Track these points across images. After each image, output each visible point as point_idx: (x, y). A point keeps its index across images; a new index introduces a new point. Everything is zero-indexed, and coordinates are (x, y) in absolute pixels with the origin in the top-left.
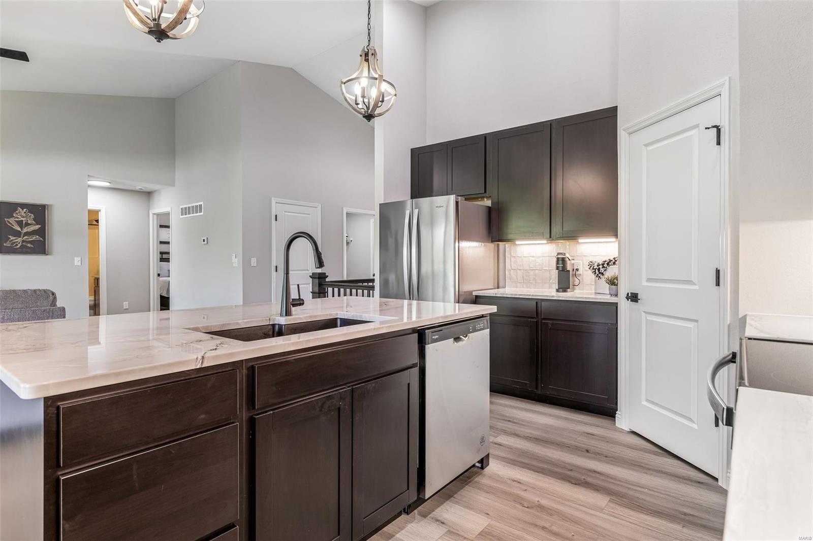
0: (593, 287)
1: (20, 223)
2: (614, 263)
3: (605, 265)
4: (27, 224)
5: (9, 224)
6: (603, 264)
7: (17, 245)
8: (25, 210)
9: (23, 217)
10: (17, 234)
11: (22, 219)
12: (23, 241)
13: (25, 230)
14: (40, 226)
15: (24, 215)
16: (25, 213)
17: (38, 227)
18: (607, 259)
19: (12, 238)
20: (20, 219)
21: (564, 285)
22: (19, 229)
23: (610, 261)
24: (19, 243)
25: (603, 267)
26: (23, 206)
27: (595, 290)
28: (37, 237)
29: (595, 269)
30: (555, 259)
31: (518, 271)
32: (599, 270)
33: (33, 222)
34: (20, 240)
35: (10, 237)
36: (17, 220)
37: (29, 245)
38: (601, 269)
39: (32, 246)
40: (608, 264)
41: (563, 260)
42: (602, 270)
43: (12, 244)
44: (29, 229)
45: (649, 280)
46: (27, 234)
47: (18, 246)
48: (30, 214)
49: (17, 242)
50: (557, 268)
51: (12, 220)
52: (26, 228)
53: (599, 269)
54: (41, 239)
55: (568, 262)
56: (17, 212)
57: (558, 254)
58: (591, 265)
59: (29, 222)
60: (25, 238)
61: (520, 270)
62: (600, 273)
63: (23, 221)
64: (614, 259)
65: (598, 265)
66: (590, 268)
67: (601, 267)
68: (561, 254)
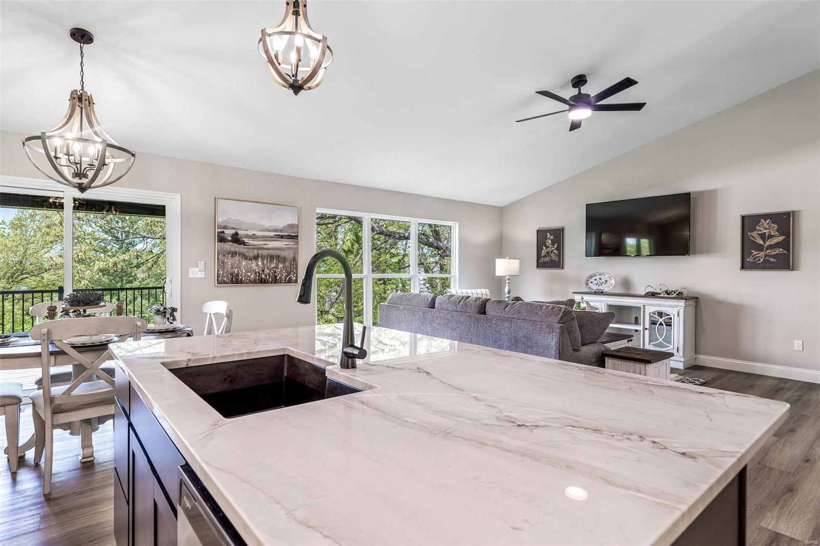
1: (763, 236)
4: (770, 237)
5: (752, 238)
7: (759, 260)
8: (768, 221)
9: (766, 229)
10: (760, 248)
11: (765, 231)
12: (766, 256)
13: (768, 243)
14: (784, 237)
15: (767, 227)
16: (768, 224)
17: (781, 238)
19: (755, 253)
20: (762, 232)
22: (762, 242)
24: (761, 258)
26: (766, 216)
28: (781, 250)
33: (777, 233)
34: (762, 254)
35: (753, 251)
36: (760, 232)
37: (772, 260)
39: (775, 260)
43: (755, 259)
44: (772, 242)
46: (770, 247)
47: (761, 261)
48: (773, 225)
49: (760, 256)
51: (755, 234)
52: (769, 240)
54: (785, 252)
56: (760, 224)
59: (772, 234)
60: (768, 251)
63: (766, 233)
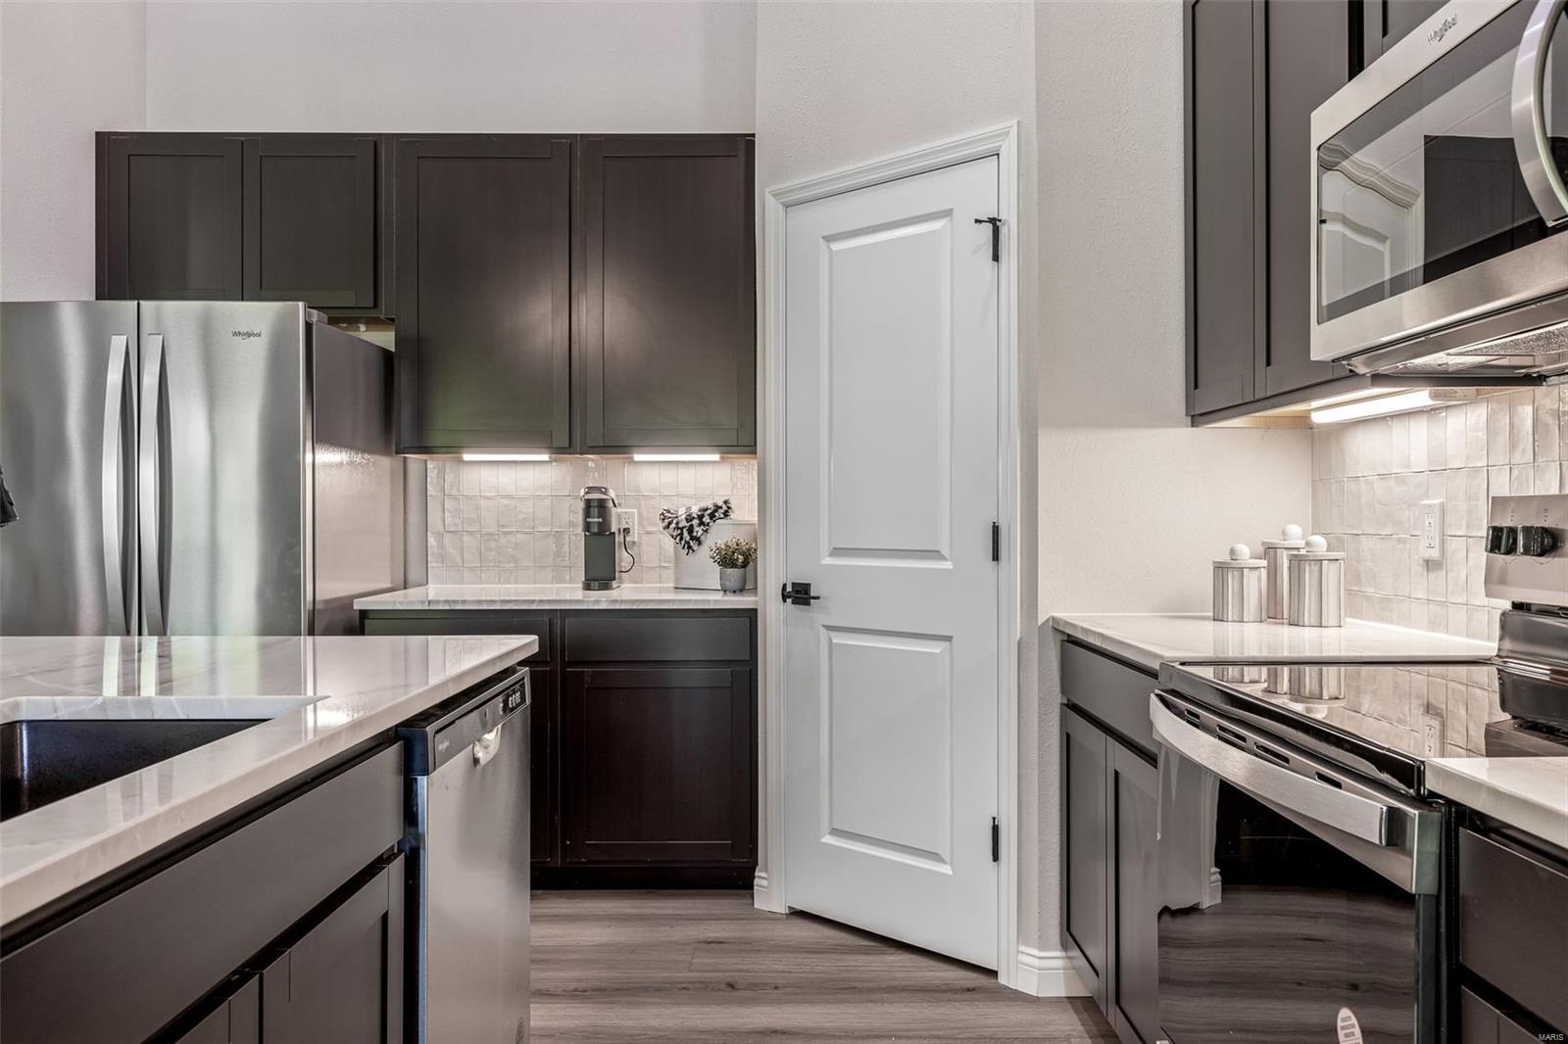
0: (670, 574)
2: (726, 514)
3: (706, 519)
6: (700, 517)
18: (709, 504)
21: (601, 572)
23: (717, 508)
25: (702, 523)
27: (677, 580)
29: (682, 529)
30: (582, 505)
31: (466, 538)
32: (688, 532)
38: (696, 529)
40: (712, 516)
41: (602, 505)
42: (698, 531)
45: (837, 552)
50: (587, 527)
53: (691, 530)
55: (614, 510)
57: (590, 490)
58: (668, 520)
61: (470, 533)
62: (692, 538)
64: (726, 502)
65: (689, 519)
66: (668, 527)
67: (695, 522)
68: (598, 489)
